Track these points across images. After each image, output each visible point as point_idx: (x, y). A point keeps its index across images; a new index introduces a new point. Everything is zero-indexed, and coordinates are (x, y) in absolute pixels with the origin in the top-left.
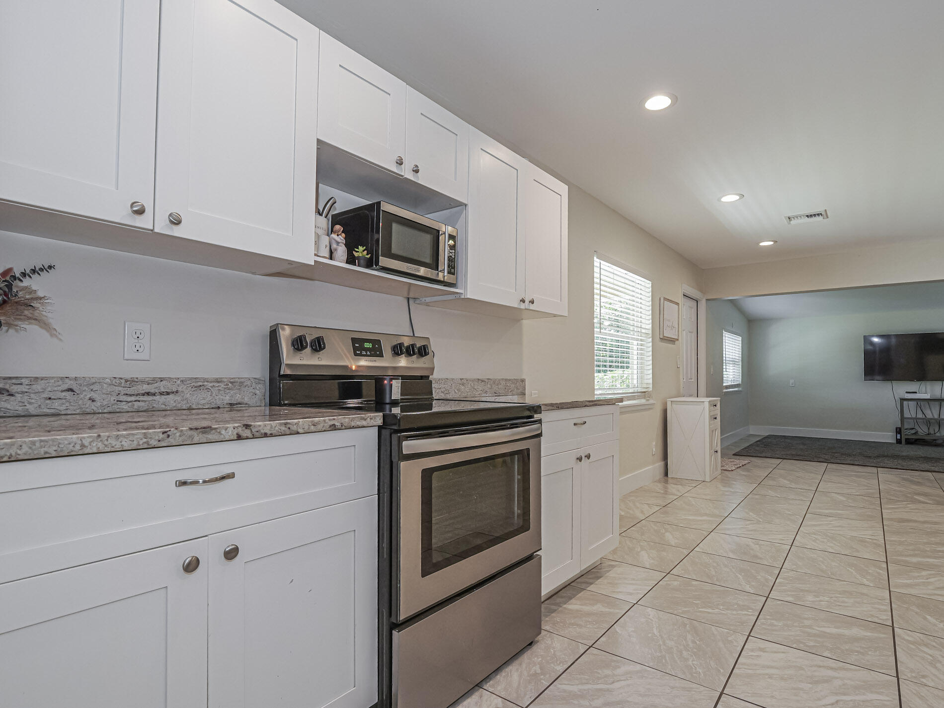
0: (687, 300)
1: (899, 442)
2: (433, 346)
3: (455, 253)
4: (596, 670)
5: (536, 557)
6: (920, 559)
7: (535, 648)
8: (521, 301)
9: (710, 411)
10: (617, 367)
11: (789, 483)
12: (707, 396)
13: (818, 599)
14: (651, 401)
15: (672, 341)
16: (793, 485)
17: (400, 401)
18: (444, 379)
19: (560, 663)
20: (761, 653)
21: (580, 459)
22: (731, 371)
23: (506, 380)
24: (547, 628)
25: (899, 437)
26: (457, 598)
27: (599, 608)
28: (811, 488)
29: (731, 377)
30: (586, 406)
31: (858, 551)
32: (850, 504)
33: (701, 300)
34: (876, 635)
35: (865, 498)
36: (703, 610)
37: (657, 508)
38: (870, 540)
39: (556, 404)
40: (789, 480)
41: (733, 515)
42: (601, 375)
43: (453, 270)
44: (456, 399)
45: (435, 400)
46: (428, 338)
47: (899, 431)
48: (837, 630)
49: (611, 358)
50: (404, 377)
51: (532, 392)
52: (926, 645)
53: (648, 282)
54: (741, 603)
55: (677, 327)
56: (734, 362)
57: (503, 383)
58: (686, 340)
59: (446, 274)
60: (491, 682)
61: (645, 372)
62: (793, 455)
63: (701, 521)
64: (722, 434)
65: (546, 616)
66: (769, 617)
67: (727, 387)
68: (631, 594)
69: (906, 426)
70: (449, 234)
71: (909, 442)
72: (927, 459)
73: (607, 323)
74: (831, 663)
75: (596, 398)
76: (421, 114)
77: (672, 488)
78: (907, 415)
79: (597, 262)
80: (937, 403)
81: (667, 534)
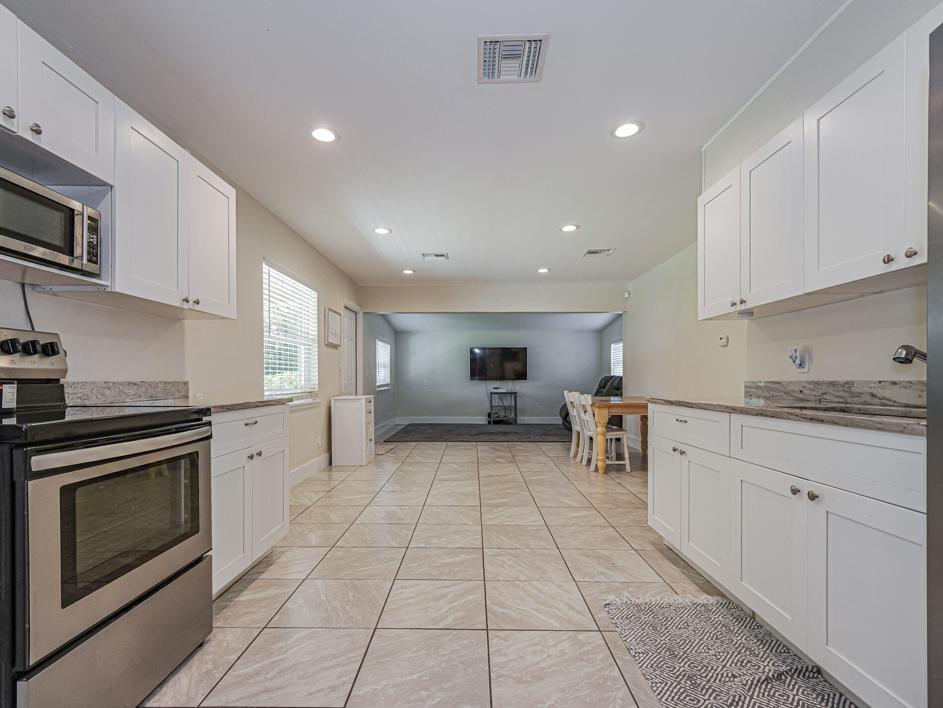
1: (489, 423)
2: (65, 344)
3: (97, 239)
4: (269, 647)
5: (205, 559)
7: (206, 647)
8: (184, 300)
9: (366, 407)
10: (286, 369)
12: (364, 394)
14: (318, 400)
15: (335, 347)
16: (425, 461)
17: (15, 410)
18: (82, 383)
19: (234, 652)
20: (403, 590)
21: (251, 457)
22: (383, 373)
23: (165, 383)
24: (219, 624)
25: (489, 420)
26: (111, 621)
27: (272, 591)
28: (436, 461)
29: (382, 378)
30: (257, 406)
36: (361, 569)
37: (323, 494)
39: (227, 405)
40: (423, 458)
42: (269, 377)
43: (94, 259)
44: (99, 405)
45: (70, 407)
46: (57, 334)
47: (489, 415)
48: (451, 559)
49: (280, 361)
50: (20, 382)
51: (197, 395)
52: (500, 555)
53: (315, 292)
54: (389, 557)
56: (384, 366)
57: (162, 386)
58: (347, 346)
59: (85, 261)
60: (155, 697)
61: (312, 374)
62: (425, 438)
65: (218, 614)
66: (408, 562)
67: (379, 386)
68: (300, 572)
70: (89, 216)
71: (496, 422)
73: (274, 327)
74: (448, 583)
75: (265, 399)
76: (43, 62)
77: (336, 475)
78: (494, 404)
79: (265, 268)
80: (509, 395)
81: (332, 515)
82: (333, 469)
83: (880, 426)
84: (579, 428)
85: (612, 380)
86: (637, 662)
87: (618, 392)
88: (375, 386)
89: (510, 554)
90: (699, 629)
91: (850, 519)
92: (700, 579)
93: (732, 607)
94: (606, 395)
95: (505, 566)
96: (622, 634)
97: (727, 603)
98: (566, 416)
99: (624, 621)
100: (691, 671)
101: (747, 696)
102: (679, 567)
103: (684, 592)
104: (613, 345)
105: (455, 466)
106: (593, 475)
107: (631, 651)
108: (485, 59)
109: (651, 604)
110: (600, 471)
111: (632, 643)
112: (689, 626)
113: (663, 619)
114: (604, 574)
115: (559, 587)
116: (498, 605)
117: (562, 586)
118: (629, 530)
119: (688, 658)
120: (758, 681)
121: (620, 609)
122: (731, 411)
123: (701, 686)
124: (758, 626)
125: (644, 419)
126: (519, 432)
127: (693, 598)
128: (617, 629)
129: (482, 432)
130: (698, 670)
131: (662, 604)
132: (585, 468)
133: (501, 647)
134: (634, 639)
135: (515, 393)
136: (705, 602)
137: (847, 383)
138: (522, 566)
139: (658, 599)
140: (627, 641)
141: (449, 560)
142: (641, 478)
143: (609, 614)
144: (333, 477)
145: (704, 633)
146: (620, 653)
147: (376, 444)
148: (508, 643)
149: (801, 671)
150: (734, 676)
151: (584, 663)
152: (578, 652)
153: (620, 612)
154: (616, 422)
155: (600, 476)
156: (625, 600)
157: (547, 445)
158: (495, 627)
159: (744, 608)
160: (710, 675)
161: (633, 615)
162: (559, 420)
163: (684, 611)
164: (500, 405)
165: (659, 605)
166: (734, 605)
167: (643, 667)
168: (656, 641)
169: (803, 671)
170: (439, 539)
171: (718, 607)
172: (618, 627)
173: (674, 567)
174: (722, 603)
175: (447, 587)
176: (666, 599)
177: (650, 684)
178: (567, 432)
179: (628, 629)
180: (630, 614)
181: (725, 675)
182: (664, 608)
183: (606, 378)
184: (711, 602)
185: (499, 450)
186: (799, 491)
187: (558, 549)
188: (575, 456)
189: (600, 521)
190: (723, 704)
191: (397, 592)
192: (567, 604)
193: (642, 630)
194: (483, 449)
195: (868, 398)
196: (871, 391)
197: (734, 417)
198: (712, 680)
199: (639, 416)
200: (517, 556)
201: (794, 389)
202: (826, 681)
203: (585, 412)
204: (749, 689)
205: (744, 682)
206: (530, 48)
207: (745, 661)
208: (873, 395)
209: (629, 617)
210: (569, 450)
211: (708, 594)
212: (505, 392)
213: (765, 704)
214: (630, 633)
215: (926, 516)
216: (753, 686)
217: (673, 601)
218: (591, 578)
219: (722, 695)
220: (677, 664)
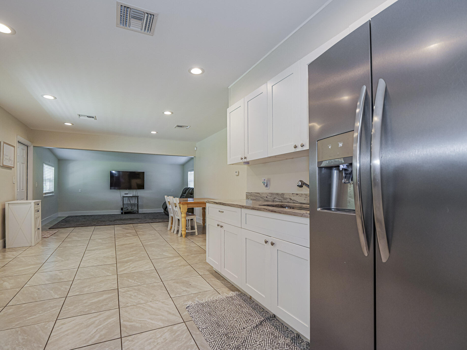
0: (20, 144)
1: (122, 213)
6: (127, 259)
9: (35, 208)
11: (77, 238)
12: (34, 199)
13: (90, 289)
16: (80, 239)
25: (122, 212)
29: (48, 188)
31: (106, 262)
32: (104, 243)
33: (30, 146)
34: (112, 295)
35: (109, 239)
38: (111, 256)
40: (78, 237)
41: (48, 261)
47: (122, 209)
52: (128, 291)
55: (13, 160)
63: (29, 269)
64: (42, 219)
67: (45, 194)
69: (124, 207)
71: (126, 213)
72: (131, 219)
77: (9, 255)
81: (5, 283)
82: (7, 250)
83: (295, 214)
84: (172, 215)
85: (189, 189)
86: (202, 334)
87: (192, 196)
88: (43, 194)
89: (135, 289)
90: (229, 310)
91: (285, 252)
92: (229, 285)
93: (243, 295)
94: (186, 198)
95: (132, 297)
96: (195, 321)
97: (241, 294)
98: (166, 208)
99: (196, 314)
100: (227, 331)
101: (249, 336)
102: (220, 280)
103: (223, 293)
104: (189, 172)
105: (100, 240)
106: (180, 238)
107: (199, 329)
108: (121, 15)
109: (208, 302)
110: (183, 236)
111: (200, 324)
112: (225, 309)
113: (214, 308)
114: (185, 291)
115: (163, 303)
116: (128, 321)
117: (164, 302)
118: (198, 265)
119: (225, 325)
120: (253, 328)
121: (194, 308)
122: (242, 207)
123: (231, 337)
124: (252, 302)
125: (204, 209)
126: (140, 218)
127: (226, 295)
128: (193, 319)
129: (117, 219)
130: (229, 330)
131: (213, 301)
132: (175, 235)
133: (129, 346)
134: (201, 322)
135: (138, 197)
136: (231, 295)
137: (282, 194)
138: (142, 295)
139: (212, 299)
140: (198, 324)
141: (96, 300)
142: (203, 238)
143: (189, 312)
144: (6, 256)
145: (232, 311)
146: (194, 331)
147: (42, 231)
148: (134, 343)
149: (268, 318)
150: (244, 328)
151: (176, 342)
152: (173, 337)
153: (194, 310)
154: (191, 211)
155: (183, 239)
156: (196, 302)
157: (155, 224)
158: (126, 335)
159: (247, 295)
160: (235, 330)
161: (200, 310)
162: (162, 211)
163: (223, 302)
164: (128, 203)
165: (212, 301)
166: (243, 294)
167: (205, 336)
168: (211, 320)
169: (269, 318)
170: (89, 288)
171: (237, 297)
172: (193, 318)
173: (218, 281)
174: (238, 295)
175: (95, 317)
176: (215, 298)
177: (209, 343)
178: (166, 216)
179: (198, 318)
180: (199, 309)
181: (240, 329)
182: (214, 302)
183: (186, 189)
184: (234, 295)
185: (128, 229)
186: (268, 242)
187: (162, 281)
188: (170, 229)
189: (184, 263)
190: (240, 343)
191: (58, 328)
192: (168, 311)
193: (204, 317)
194: (118, 229)
195: (289, 200)
196: (290, 197)
197: (243, 210)
198: (235, 333)
199: (201, 208)
200: (139, 290)
201: (264, 196)
202: (277, 320)
203: (176, 206)
204: (250, 332)
205: (248, 330)
206: (147, 17)
207: (248, 320)
208: (291, 199)
209: (198, 311)
210: (167, 226)
211: (232, 291)
212: (132, 196)
213: (256, 338)
214: (199, 320)
215: (309, 249)
216: (252, 331)
217: (218, 298)
218: (179, 294)
219: (239, 339)
220: (221, 329)
